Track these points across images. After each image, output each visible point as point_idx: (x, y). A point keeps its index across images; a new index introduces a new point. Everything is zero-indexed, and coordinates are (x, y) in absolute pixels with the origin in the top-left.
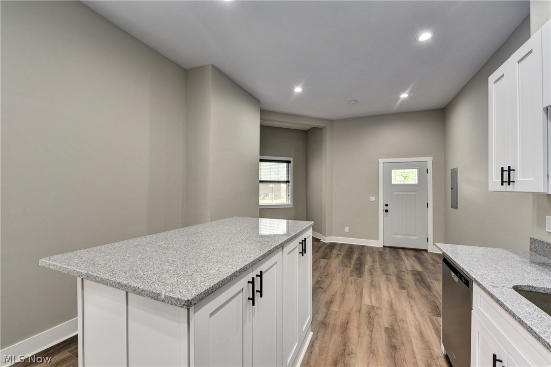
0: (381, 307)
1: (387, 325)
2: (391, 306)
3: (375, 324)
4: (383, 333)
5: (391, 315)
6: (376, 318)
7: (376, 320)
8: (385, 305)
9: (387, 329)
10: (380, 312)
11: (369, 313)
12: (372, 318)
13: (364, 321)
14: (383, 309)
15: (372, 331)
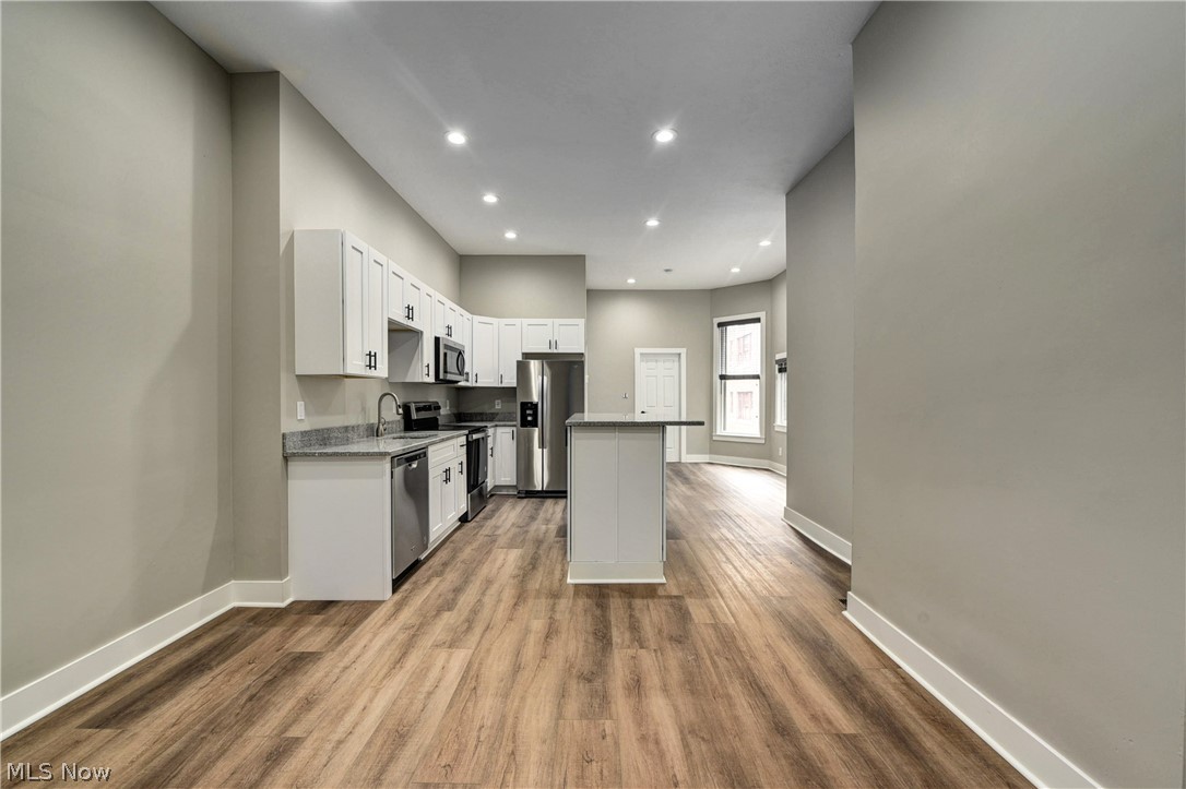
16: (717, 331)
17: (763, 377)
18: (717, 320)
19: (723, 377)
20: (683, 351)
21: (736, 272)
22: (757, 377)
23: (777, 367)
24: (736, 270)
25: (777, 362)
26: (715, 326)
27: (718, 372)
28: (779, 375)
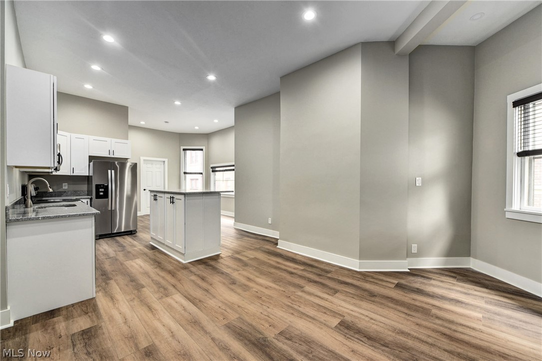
0: (160, 301)
1: (144, 289)
2: (150, 308)
3: (154, 285)
4: (144, 284)
5: (145, 298)
6: (156, 289)
7: (155, 287)
8: (157, 305)
9: (143, 287)
10: (157, 296)
11: (165, 289)
12: (159, 287)
13: (163, 282)
14: (155, 300)
15: (153, 280)
16: (182, 152)
17: (204, 174)
18: (182, 148)
19: (185, 173)
20: (166, 160)
21: (197, 129)
22: (202, 174)
23: (211, 170)
24: (197, 128)
25: (212, 168)
26: (182, 150)
27: (183, 171)
28: (212, 173)
